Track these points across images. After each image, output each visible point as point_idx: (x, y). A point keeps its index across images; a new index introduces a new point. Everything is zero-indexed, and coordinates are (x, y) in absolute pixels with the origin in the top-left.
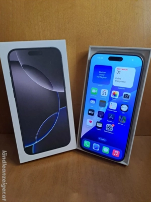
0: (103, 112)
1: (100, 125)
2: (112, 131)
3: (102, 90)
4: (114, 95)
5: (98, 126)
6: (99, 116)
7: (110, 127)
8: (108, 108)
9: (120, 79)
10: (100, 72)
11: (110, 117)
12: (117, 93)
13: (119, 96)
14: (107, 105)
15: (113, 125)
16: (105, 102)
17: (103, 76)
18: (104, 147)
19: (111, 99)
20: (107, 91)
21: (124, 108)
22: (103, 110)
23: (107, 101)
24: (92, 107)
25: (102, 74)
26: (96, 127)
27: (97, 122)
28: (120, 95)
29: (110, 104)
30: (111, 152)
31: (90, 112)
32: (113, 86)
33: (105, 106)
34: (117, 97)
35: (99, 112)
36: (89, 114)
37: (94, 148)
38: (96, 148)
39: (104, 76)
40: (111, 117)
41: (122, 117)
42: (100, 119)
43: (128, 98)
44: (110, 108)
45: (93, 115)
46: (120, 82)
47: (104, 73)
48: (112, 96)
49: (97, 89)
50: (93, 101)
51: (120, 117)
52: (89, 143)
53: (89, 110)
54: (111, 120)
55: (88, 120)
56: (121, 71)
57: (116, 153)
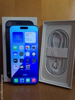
0: (23, 59)
2: (29, 68)
3: (20, 46)
4: (27, 48)
5: (21, 68)
6: (20, 62)
7: (28, 67)
8: (25, 56)
9: (29, 39)
10: (16, 36)
11: (27, 61)
12: (29, 47)
13: (30, 48)
14: (24, 54)
15: (30, 65)
16: (23, 53)
17: (19, 38)
18: (26, 79)
19: (26, 51)
20: (23, 46)
21: (34, 54)
22: (22, 57)
23: (24, 52)
24: (15, 58)
25: (18, 37)
26: (20, 69)
27: (20, 66)
29: (26, 54)
30: (31, 80)
31: (15, 61)
32: (25, 43)
33: (23, 55)
34: (29, 49)
35: (20, 59)
36: (14, 62)
37: (21, 82)
38: (22, 81)
39: (20, 38)
40: (28, 60)
41: (33, 59)
42: (22, 63)
43: (35, 48)
44: (26, 55)
45: (17, 62)
46: (29, 40)
47: (19, 36)
48: (26, 49)
49: (16, 46)
50: (15, 54)
51: (32, 60)
52: (17, 79)
53: (14, 60)
54: (28, 62)
55: (14, 66)
56: (28, 34)
57: (34, 80)
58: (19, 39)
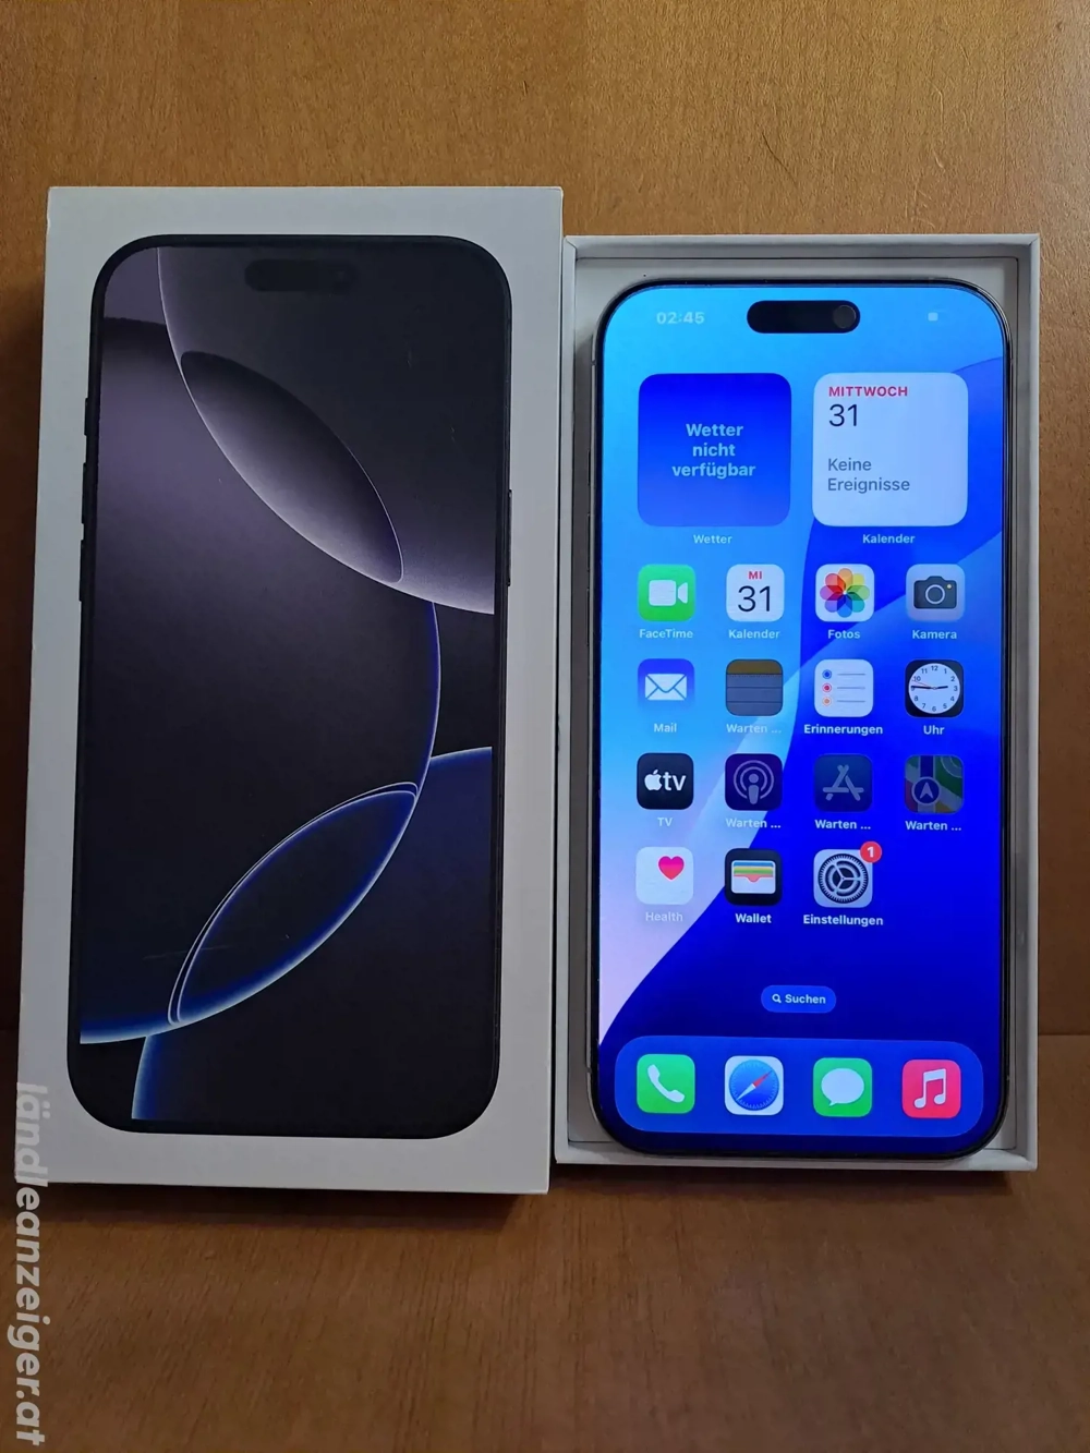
0: (771, 759)
1: (758, 879)
2: (865, 901)
3: (737, 575)
4: (840, 598)
6: (735, 800)
7: (844, 877)
8: (807, 711)
9: (866, 466)
10: (693, 430)
11: (830, 792)
12: (861, 578)
13: (880, 603)
14: (791, 690)
15: (872, 850)
16: (773, 671)
17: (721, 461)
18: (821, 1065)
19: (815, 639)
20: (774, 576)
21: (935, 689)
22: (768, 736)
23: (789, 656)
24: (665, 738)
25: (713, 441)
26: (728, 901)
27: (734, 855)
28: (887, 592)
29: (820, 682)
31: (652, 782)
32: (816, 525)
33: (774, 707)
34: (864, 612)
35: (734, 762)
36: (649, 800)
38: (754, 1101)
39: (737, 461)
40: (843, 781)
41: (926, 769)
42: (755, 821)
44: (823, 709)
46: (865, 487)
47: (730, 431)
48: (824, 613)
50: (666, 680)
51: (913, 774)
53: (647, 764)
56: (862, 400)
57: (935, 1087)
58: (722, 472)
